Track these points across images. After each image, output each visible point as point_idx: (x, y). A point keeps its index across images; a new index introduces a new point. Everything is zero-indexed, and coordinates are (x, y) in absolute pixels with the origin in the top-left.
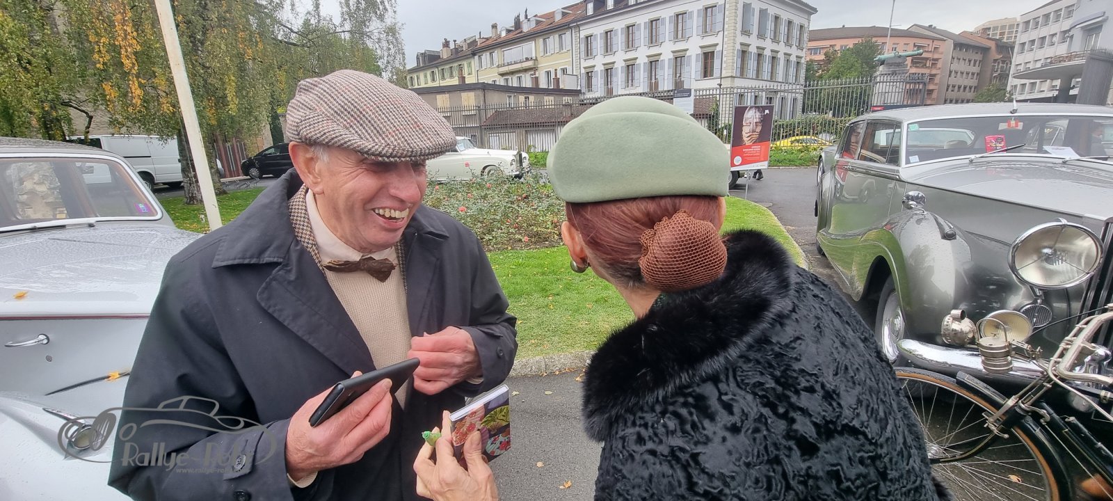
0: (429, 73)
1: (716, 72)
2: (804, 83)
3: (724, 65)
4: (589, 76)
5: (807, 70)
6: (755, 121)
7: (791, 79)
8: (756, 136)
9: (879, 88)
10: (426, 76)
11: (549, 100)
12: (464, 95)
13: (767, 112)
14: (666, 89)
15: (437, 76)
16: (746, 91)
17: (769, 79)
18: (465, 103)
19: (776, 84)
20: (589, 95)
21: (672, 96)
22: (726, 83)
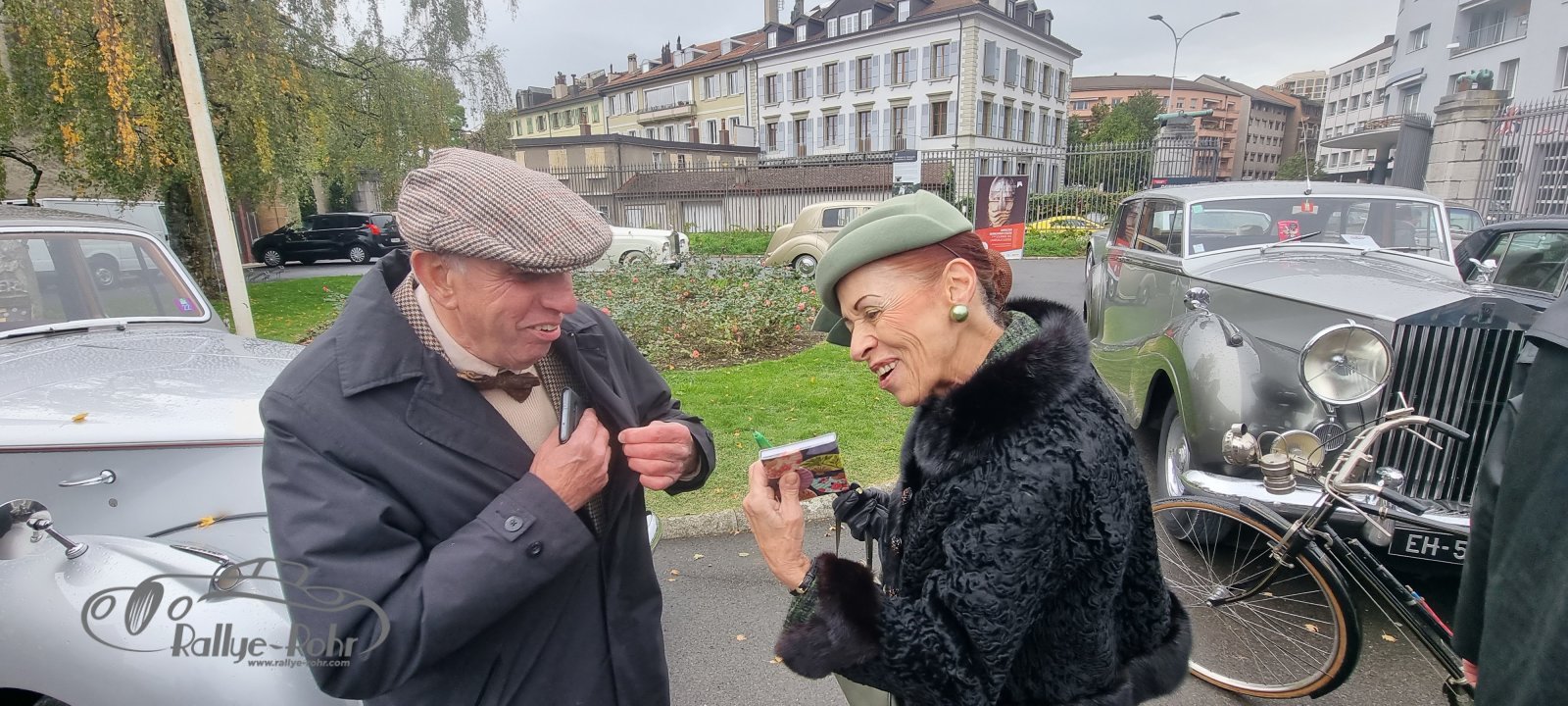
0: (534, 118)
1: (950, 129)
2: (1066, 147)
3: (960, 120)
4: (771, 129)
5: (1070, 129)
6: (1004, 195)
7: (1050, 141)
8: (1006, 215)
9: (1161, 156)
10: (530, 123)
11: (713, 161)
12: (589, 151)
13: (1020, 184)
14: (881, 150)
15: (547, 122)
16: (991, 155)
17: (1021, 139)
18: (590, 162)
19: (1030, 147)
20: (771, 155)
21: (890, 159)
22: (964, 144)
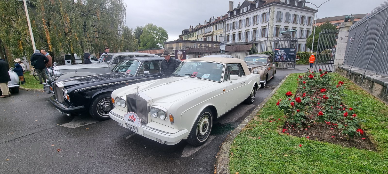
0: (185, 36)
3: (269, 33)
6: (181, 54)
10: (184, 37)
11: (209, 45)
12: (179, 44)
15: (187, 37)
20: (228, 43)
22: (269, 39)
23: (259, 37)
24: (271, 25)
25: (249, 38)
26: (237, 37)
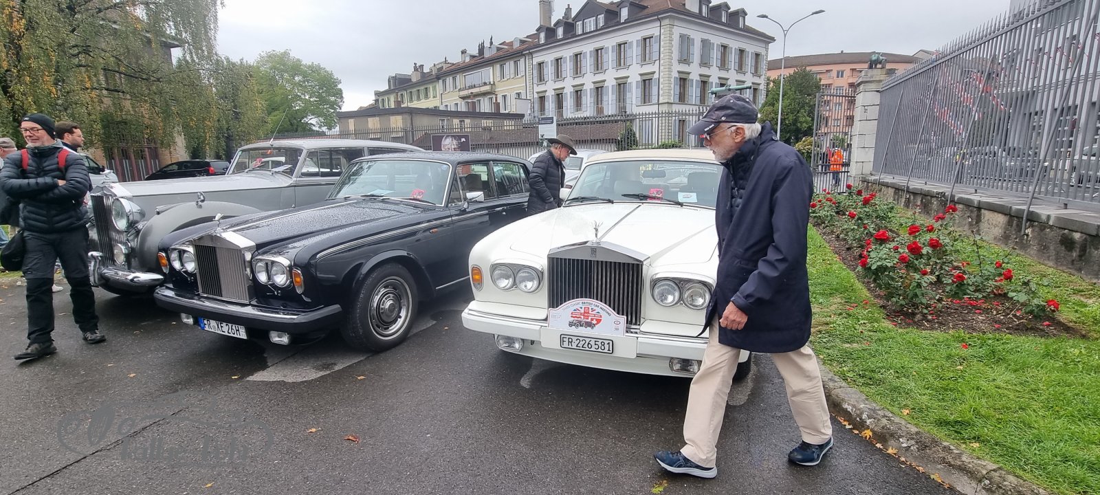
0: (398, 94)
1: (654, 99)
4: (542, 99)
6: (453, 147)
12: (395, 118)
15: (406, 98)
22: (664, 109)
23: (634, 102)
24: (666, 71)
25: (605, 103)
26: (569, 102)
